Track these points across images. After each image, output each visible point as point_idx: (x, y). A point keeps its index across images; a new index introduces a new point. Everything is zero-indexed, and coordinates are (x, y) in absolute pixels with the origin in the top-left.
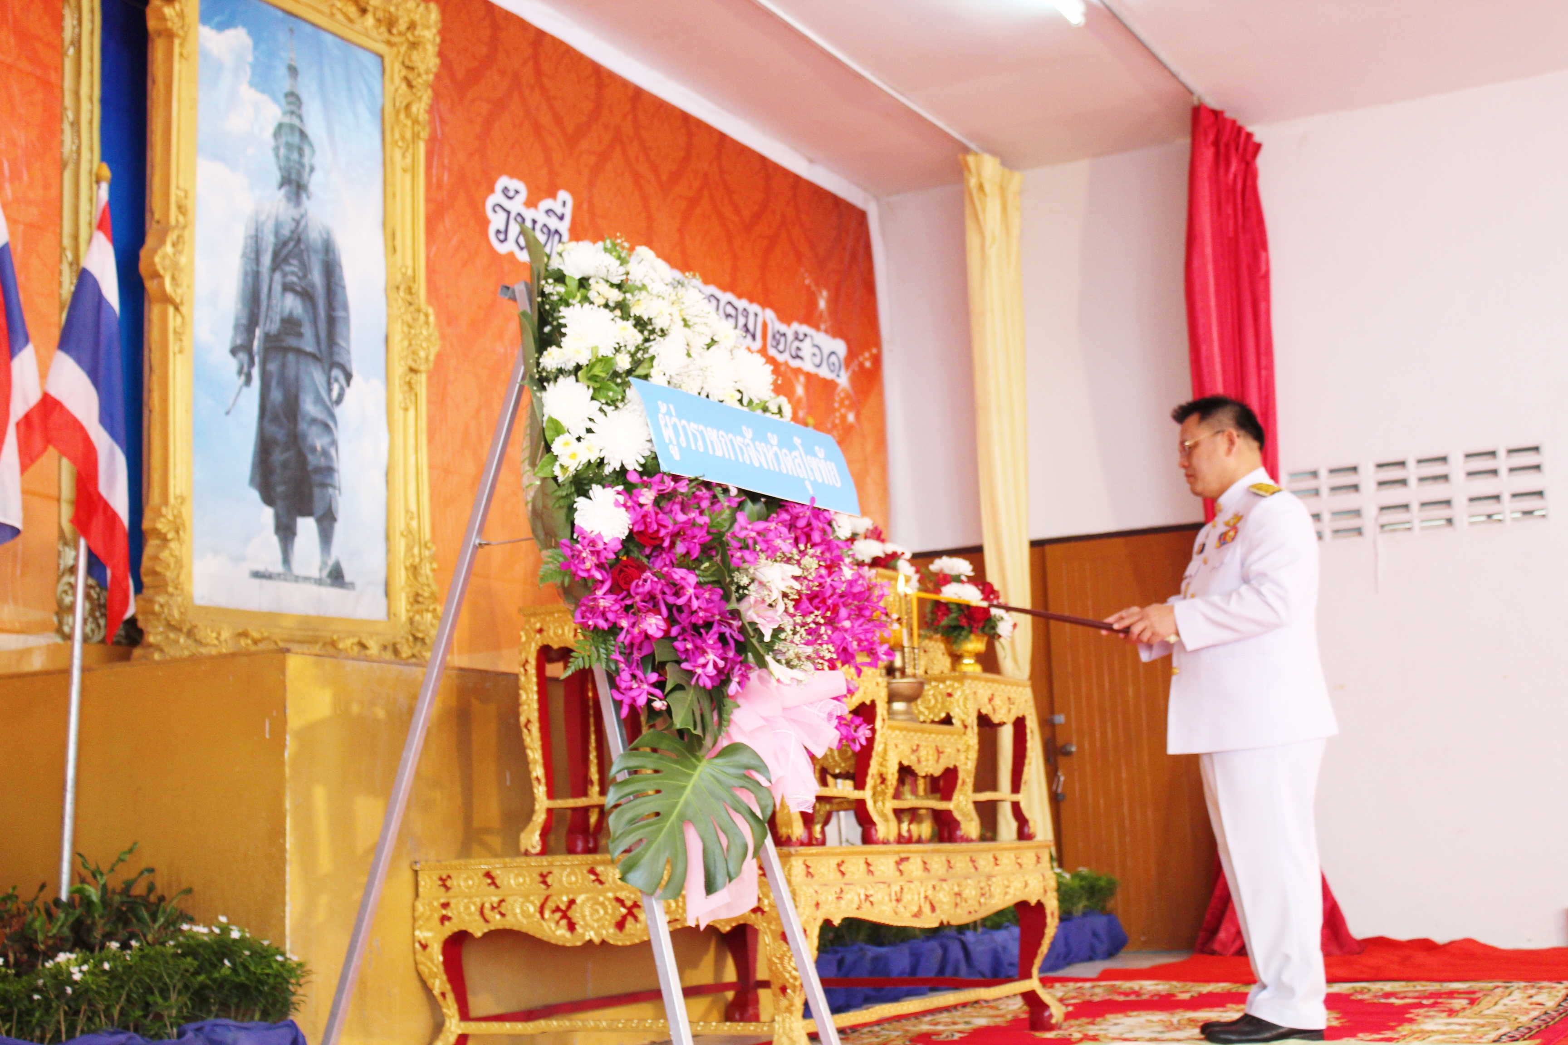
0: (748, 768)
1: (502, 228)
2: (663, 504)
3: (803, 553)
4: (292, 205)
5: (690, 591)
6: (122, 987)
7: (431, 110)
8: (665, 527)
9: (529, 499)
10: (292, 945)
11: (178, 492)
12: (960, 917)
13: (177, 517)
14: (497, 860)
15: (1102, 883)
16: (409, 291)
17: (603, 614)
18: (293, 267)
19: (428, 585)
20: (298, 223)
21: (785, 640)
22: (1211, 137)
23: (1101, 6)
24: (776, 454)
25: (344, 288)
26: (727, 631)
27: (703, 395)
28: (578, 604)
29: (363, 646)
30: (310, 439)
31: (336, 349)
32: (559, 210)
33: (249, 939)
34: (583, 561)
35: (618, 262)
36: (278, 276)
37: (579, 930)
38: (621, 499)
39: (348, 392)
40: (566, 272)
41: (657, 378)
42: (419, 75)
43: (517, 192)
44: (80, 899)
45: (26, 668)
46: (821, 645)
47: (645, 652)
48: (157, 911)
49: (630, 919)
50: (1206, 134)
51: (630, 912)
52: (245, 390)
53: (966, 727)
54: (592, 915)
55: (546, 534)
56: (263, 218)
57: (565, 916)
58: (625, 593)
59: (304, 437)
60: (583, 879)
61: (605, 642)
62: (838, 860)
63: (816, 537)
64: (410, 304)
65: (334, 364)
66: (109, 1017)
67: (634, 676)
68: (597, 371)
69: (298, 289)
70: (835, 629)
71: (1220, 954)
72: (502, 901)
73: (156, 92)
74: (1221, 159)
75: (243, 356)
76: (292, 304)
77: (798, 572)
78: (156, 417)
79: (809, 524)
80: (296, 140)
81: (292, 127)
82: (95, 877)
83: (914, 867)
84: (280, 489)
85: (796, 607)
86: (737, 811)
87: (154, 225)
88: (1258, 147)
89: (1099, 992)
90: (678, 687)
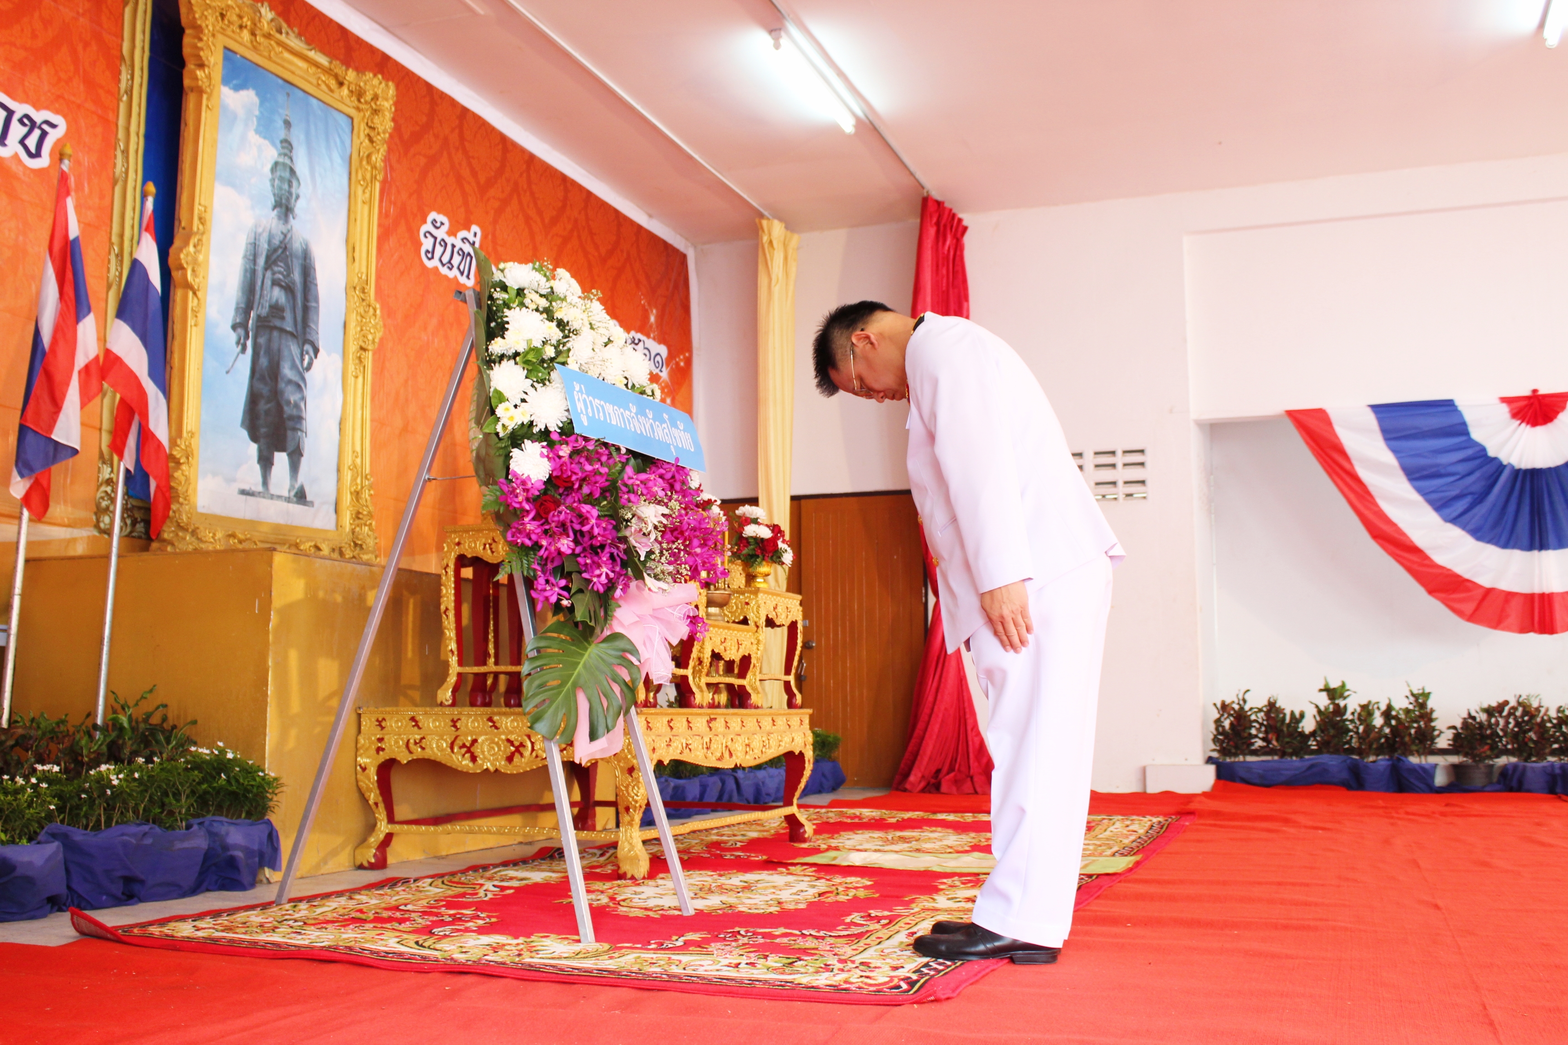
0: (624, 651)
1: (430, 249)
2: (575, 457)
3: (670, 499)
4: (281, 222)
5: (593, 521)
6: (146, 791)
7: (387, 160)
8: (576, 474)
9: (474, 448)
10: (270, 764)
11: (189, 429)
12: (749, 761)
13: (189, 446)
14: (420, 709)
15: (831, 739)
16: (363, 291)
17: (528, 536)
18: (280, 268)
19: (367, 506)
20: (285, 236)
21: (654, 560)
22: (934, 220)
23: (867, 121)
24: (651, 425)
25: (316, 285)
26: (615, 551)
27: (601, 378)
28: (508, 526)
29: (318, 548)
30: (286, 394)
31: (308, 330)
32: (471, 238)
33: (239, 759)
34: (517, 497)
35: (545, 279)
36: (269, 274)
37: (479, 761)
38: (545, 451)
39: (316, 362)
40: (507, 284)
41: (572, 365)
42: (379, 134)
43: (442, 224)
44: (112, 725)
45: (71, 553)
46: (680, 565)
47: (556, 564)
48: (170, 736)
49: (517, 755)
50: (931, 217)
51: (517, 750)
52: (241, 356)
53: (757, 627)
54: (489, 751)
55: (486, 474)
56: (260, 230)
57: (469, 751)
58: (543, 520)
59: (282, 393)
60: (484, 725)
61: (527, 555)
62: (669, 718)
63: (677, 486)
64: (363, 300)
65: (306, 341)
66: (136, 812)
67: (547, 582)
68: (530, 357)
69: (283, 284)
70: (689, 553)
71: (910, 792)
72: (423, 738)
73: (187, 133)
74: (940, 236)
75: (241, 331)
76: (278, 295)
77: (666, 511)
78: (176, 372)
79: (673, 477)
80: (287, 174)
81: (284, 165)
82: (123, 709)
83: (719, 725)
84: (263, 430)
85: (662, 537)
86: (615, 681)
87: (181, 230)
88: (965, 229)
89: (833, 815)
90: (580, 591)
